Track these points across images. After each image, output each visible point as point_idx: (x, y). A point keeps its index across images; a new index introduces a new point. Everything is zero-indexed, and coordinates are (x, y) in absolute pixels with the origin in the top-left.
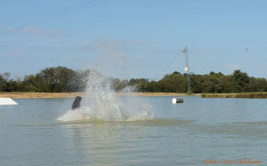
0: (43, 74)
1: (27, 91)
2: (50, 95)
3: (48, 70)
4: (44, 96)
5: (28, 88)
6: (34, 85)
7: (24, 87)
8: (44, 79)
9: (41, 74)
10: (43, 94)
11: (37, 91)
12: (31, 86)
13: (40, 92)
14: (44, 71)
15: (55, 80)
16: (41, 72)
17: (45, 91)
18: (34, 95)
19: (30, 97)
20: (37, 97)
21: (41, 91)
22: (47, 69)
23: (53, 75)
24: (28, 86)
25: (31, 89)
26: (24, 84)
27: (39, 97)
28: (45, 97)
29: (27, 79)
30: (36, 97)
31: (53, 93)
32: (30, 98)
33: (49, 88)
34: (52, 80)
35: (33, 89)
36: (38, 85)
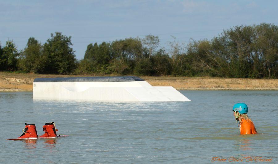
0: (228, 40)
1: (194, 74)
2: (242, 84)
3: (240, 32)
4: (230, 85)
5: (195, 68)
6: (208, 61)
7: (187, 66)
8: (229, 49)
9: (223, 39)
10: (229, 80)
11: (214, 75)
12: (202, 64)
13: (221, 76)
14: (232, 34)
15: (253, 53)
16: (223, 35)
17: (231, 76)
18: (210, 83)
19: (200, 87)
20: (217, 87)
21: (223, 75)
22: (238, 29)
23: (250, 42)
24: (195, 63)
25: (202, 71)
26: (188, 61)
27: (219, 87)
28: (233, 87)
29: (195, 50)
30: (214, 88)
31: (249, 79)
32: (202, 89)
33: (240, 68)
34: (247, 53)
35: (207, 71)
36: (216, 63)
